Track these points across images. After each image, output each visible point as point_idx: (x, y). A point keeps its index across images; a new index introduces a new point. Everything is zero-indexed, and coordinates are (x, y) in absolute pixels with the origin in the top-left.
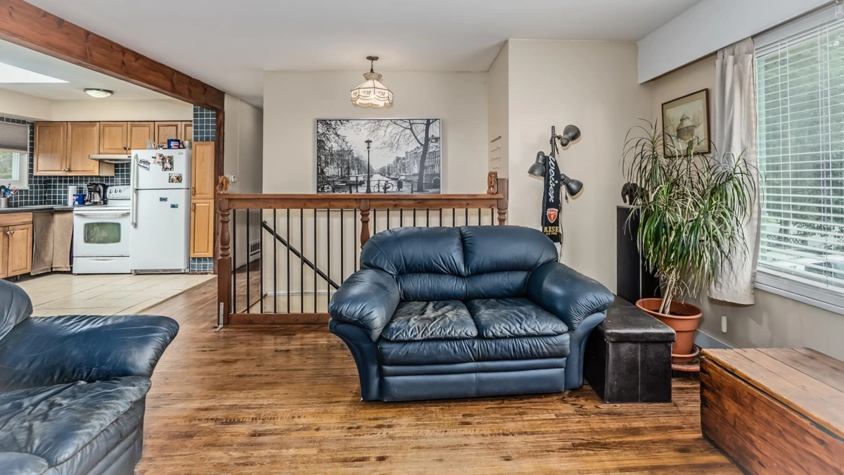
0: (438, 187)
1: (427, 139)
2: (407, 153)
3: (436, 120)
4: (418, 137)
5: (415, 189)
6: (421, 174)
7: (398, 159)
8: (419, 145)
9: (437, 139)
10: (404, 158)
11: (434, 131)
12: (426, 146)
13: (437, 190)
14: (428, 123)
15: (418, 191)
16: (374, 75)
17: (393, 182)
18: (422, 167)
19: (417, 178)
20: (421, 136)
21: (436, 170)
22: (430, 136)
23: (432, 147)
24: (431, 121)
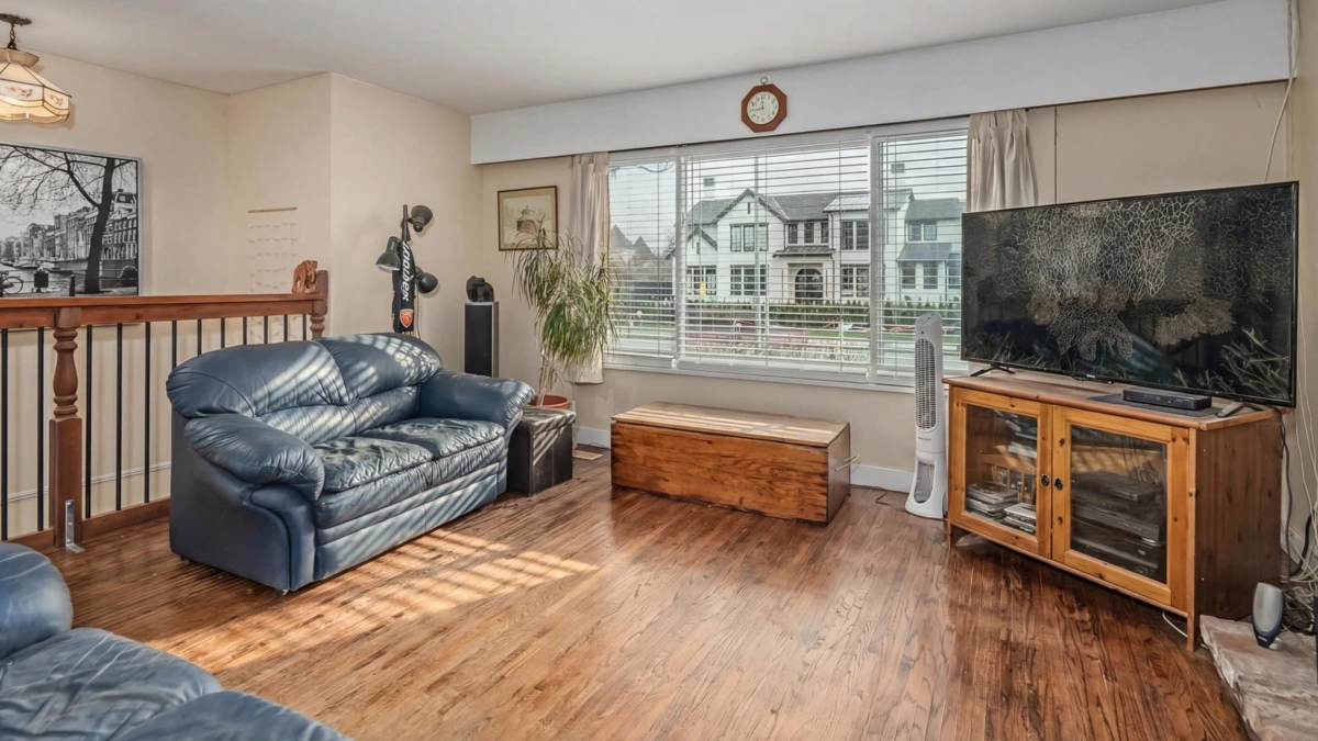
0: (135, 283)
1: (107, 193)
2: (58, 217)
3: (128, 161)
4: (88, 190)
5: (79, 287)
6: (93, 259)
7: (35, 229)
8: (89, 205)
9: (129, 198)
10: (50, 229)
11: (123, 181)
12: (105, 208)
13: (133, 289)
14: (111, 165)
15: (87, 291)
16: (16, 55)
17: (23, 275)
18: (96, 245)
19: (85, 266)
20: (94, 187)
21: (129, 253)
22: (114, 189)
23: (119, 210)
24: (117, 162)
